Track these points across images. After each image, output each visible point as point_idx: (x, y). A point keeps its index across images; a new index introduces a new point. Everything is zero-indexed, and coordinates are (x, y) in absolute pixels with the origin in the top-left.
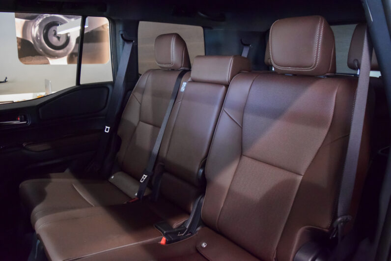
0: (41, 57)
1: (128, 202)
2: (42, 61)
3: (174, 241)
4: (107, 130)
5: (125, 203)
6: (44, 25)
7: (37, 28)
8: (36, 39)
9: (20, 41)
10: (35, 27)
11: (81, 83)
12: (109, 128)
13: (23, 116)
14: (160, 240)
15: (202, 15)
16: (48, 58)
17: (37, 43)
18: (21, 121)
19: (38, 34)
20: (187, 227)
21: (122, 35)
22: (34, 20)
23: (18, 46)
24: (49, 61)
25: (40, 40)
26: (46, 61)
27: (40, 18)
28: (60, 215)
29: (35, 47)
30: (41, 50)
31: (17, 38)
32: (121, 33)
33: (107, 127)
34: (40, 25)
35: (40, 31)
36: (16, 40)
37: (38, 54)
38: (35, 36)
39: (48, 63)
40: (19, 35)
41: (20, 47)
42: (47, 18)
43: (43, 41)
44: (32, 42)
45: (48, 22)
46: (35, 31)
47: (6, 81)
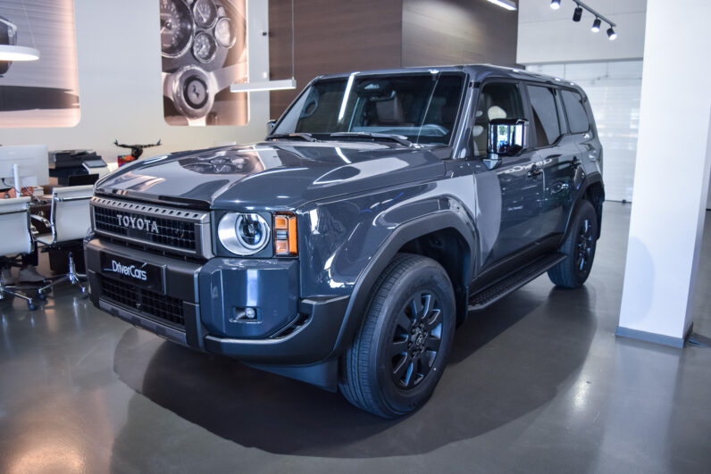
0: (180, 117)
2: (182, 122)
6: (184, 79)
7: (178, 83)
8: (176, 95)
10: (176, 81)
16: (188, 119)
17: (177, 101)
19: (179, 90)
22: (174, 74)
24: (188, 122)
25: (180, 97)
26: (185, 122)
27: (181, 71)
29: (175, 105)
30: (181, 109)
34: (181, 79)
35: (180, 86)
37: (179, 114)
42: (188, 72)
43: (183, 98)
44: (172, 99)
45: (188, 76)
46: (175, 86)
47: (158, 144)
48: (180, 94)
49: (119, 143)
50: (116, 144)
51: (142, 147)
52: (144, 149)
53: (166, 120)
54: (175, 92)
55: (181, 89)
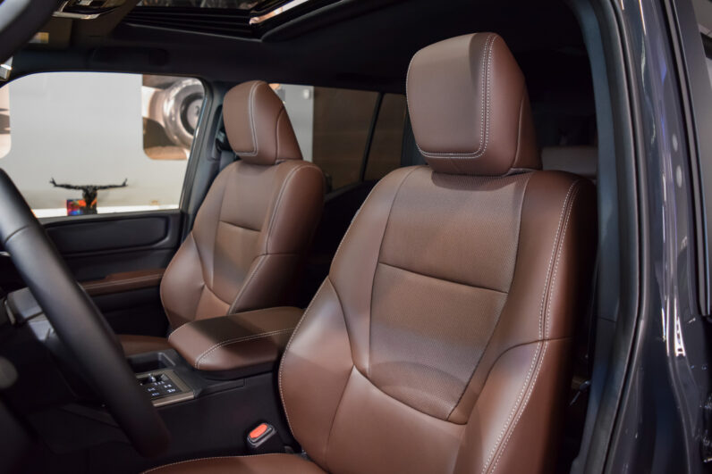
0: (175, 148)
2: (176, 155)
6: (183, 97)
7: (172, 102)
8: (169, 120)
9: (146, 123)
10: (169, 100)
16: (186, 151)
17: (169, 125)
19: (173, 112)
22: (167, 90)
24: (185, 155)
25: (175, 122)
26: (182, 154)
27: (177, 86)
29: (167, 132)
30: (176, 137)
31: (143, 117)
34: (177, 97)
35: (175, 106)
36: (141, 121)
37: (171, 143)
39: (184, 158)
40: (146, 112)
42: (188, 88)
43: (180, 123)
44: (162, 123)
45: (189, 94)
46: (168, 106)
47: (124, 185)
48: (176, 118)
49: (58, 183)
50: (53, 182)
51: (95, 189)
52: (99, 192)
53: (146, 153)
54: (168, 114)
55: (176, 111)
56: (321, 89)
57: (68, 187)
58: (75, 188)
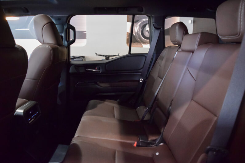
0: (139, 43)
1: (134, 121)
2: (139, 45)
3: (141, 146)
4: (141, 81)
5: (133, 121)
7: (138, 27)
8: (137, 33)
9: (128, 34)
10: (137, 26)
11: (132, 52)
12: (142, 79)
13: (98, 68)
14: (134, 144)
15: (209, 10)
16: (142, 44)
17: (137, 35)
18: (97, 70)
19: (138, 30)
20: (157, 142)
21: (154, 25)
22: (137, 23)
23: (127, 37)
24: (142, 46)
25: (139, 34)
26: (141, 45)
27: (140, 21)
28: (93, 117)
29: (136, 38)
30: (139, 39)
31: (127, 33)
32: (154, 23)
33: (141, 79)
34: (140, 25)
35: (139, 29)
36: (126, 34)
37: (138, 42)
38: (136, 31)
39: (142, 47)
40: (129, 31)
41: (128, 38)
43: (141, 34)
44: (135, 35)
46: (137, 29)
47: (118, 55)
48: (139, 33)
49: (98, 54)
50: (96, 54)
51: (109, 56)
55: (139, 30)
56: (196, 19)
57: (101, 55)
58: (103, 56)
